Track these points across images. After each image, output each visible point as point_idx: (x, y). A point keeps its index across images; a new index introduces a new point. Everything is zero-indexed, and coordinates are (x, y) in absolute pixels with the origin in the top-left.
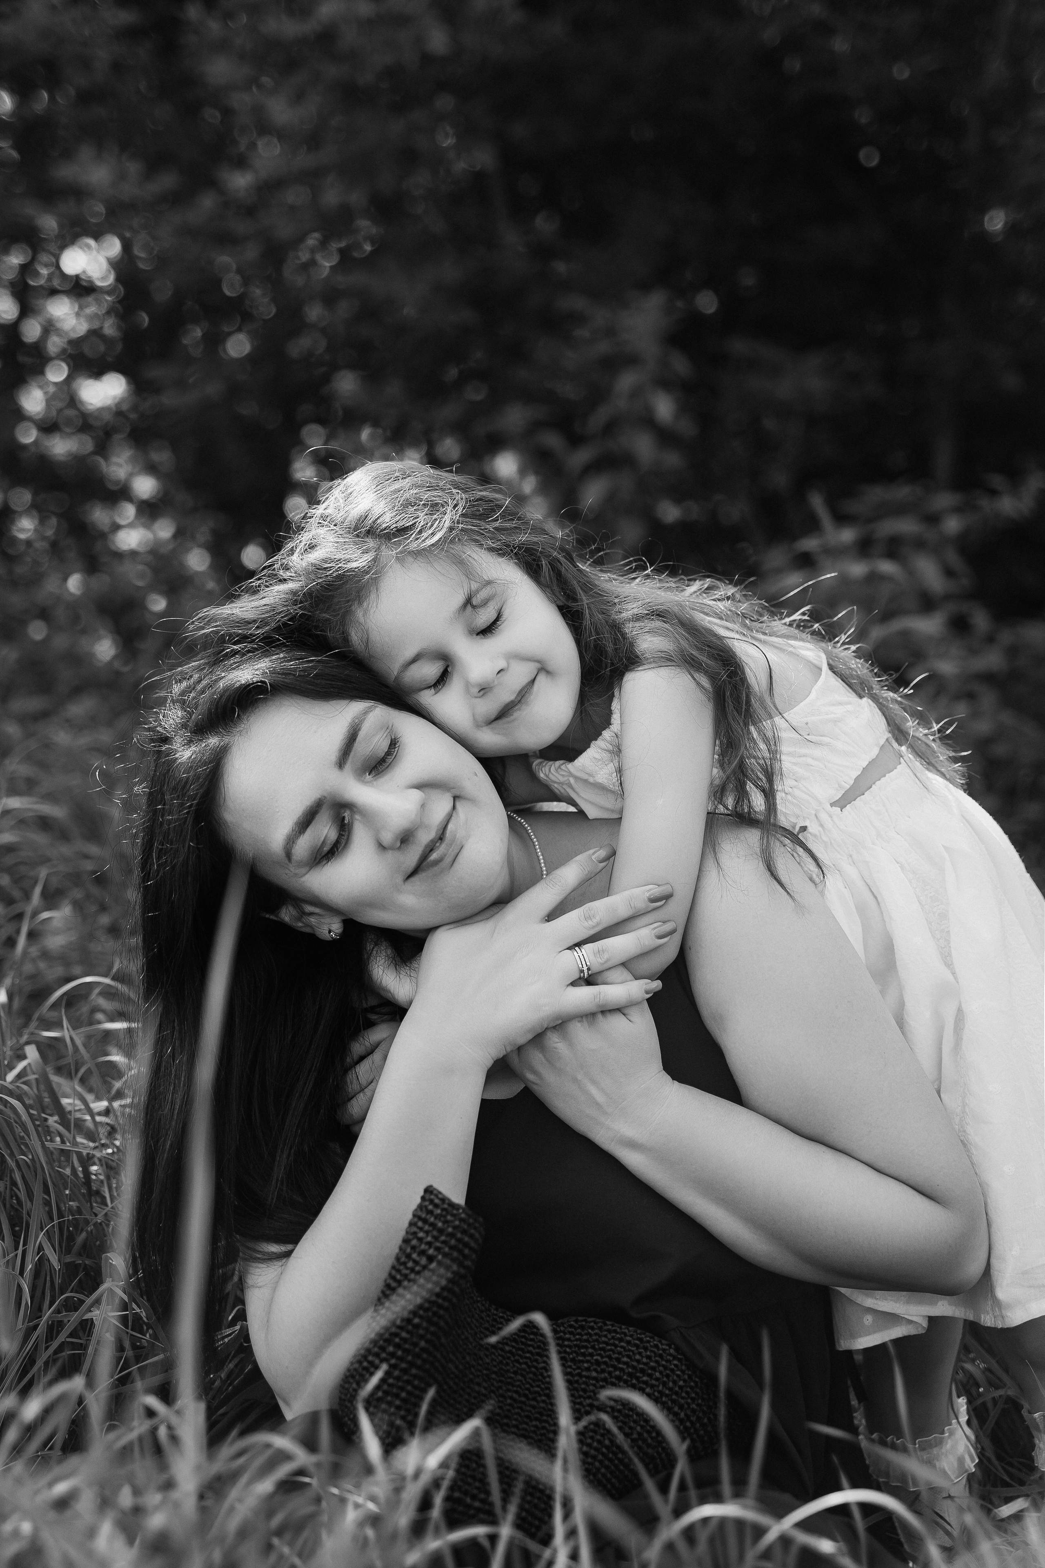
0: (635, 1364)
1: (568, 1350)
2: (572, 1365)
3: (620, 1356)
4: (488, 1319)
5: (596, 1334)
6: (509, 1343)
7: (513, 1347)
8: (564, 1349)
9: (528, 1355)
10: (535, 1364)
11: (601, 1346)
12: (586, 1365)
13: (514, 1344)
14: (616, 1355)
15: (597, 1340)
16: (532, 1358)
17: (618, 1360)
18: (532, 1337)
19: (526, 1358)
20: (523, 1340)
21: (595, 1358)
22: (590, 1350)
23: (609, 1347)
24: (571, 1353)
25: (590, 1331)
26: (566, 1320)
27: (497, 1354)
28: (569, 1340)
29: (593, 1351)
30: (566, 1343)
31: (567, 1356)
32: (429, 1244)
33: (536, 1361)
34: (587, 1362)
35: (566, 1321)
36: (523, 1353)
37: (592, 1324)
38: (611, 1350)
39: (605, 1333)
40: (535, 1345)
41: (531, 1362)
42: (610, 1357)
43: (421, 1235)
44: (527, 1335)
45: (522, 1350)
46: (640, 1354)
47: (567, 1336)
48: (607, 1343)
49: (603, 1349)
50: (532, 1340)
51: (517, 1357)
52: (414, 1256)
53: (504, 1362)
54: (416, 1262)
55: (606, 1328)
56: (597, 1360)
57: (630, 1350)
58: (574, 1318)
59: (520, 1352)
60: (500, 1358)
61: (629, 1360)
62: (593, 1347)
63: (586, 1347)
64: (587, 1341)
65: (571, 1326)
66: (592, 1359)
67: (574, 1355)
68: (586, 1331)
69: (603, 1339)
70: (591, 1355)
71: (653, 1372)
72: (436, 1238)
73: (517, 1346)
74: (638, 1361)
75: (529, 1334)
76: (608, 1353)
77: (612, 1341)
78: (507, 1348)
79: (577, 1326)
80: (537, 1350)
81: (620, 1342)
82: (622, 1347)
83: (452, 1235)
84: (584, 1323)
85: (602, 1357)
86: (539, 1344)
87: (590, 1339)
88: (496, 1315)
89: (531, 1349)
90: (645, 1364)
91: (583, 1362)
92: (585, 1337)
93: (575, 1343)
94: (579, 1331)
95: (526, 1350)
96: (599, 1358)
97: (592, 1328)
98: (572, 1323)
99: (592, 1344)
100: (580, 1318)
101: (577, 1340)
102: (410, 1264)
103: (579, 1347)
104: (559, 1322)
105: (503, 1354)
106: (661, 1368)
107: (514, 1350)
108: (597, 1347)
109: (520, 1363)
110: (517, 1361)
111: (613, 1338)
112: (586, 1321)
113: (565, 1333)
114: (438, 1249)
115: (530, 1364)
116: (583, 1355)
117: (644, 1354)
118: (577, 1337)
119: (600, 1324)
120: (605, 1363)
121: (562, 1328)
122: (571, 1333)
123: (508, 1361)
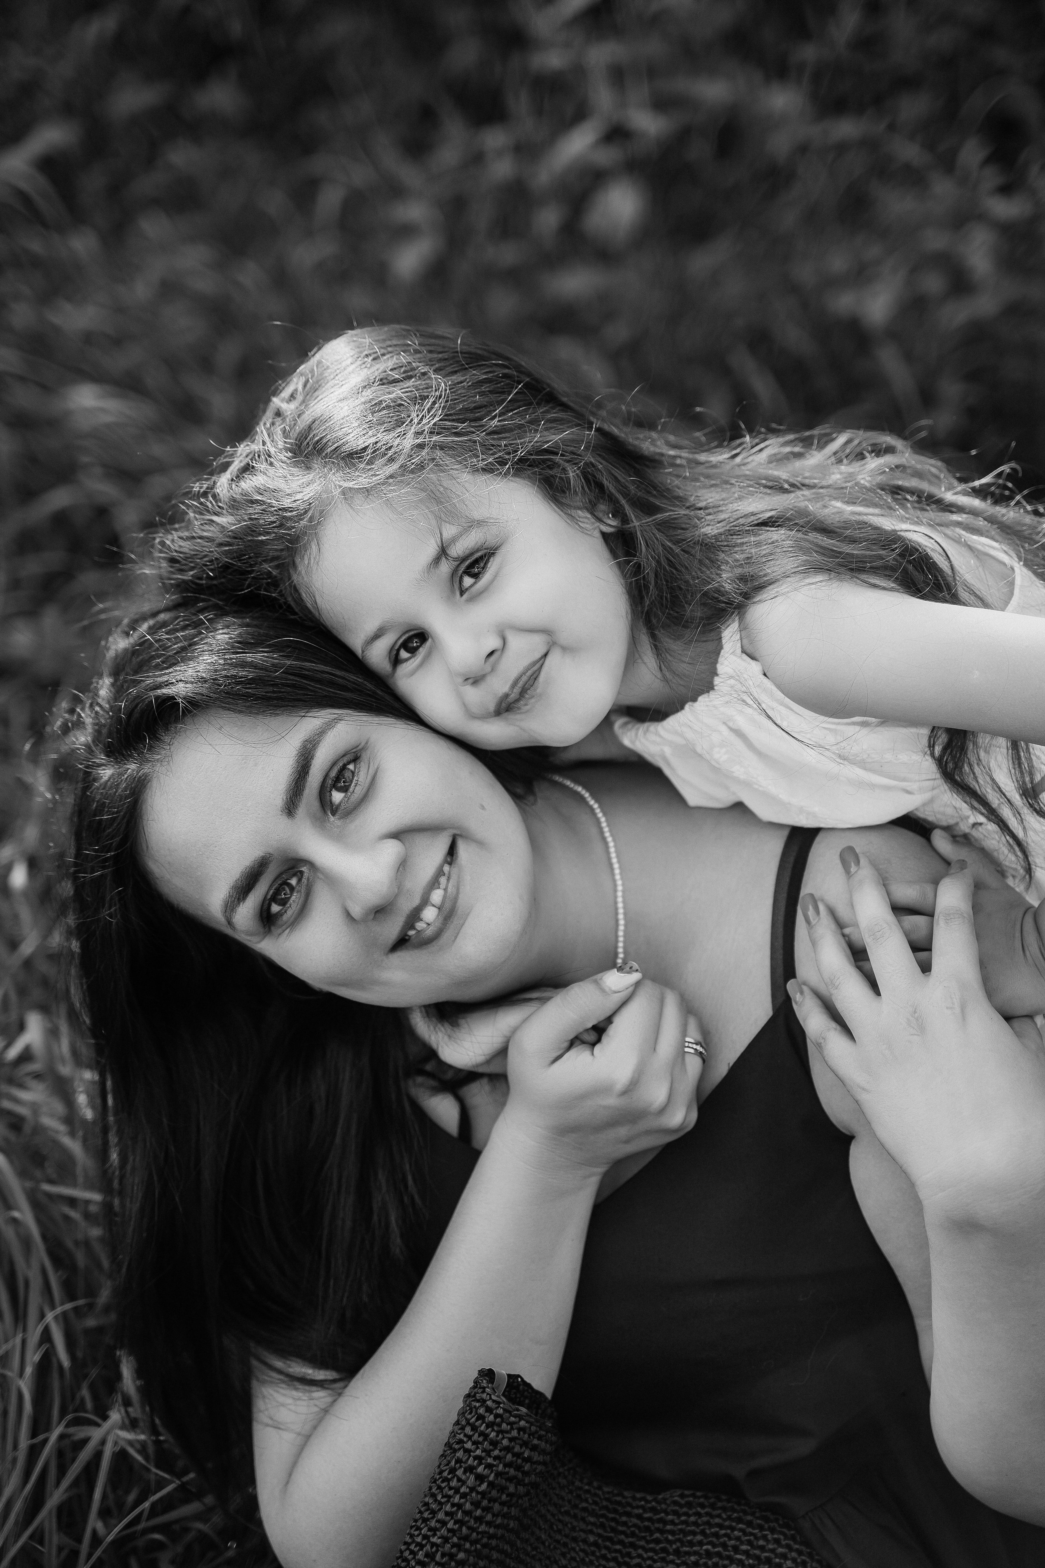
0: (757, 1552)
1: (670, 1537)
2: (675, 1558)
3: (738, 1543)
4: (570, 1496)
5: (707, 1514)
6: (595, 1530)
7: (600, 1536)
8: (665, 1536)
9: (618, 1547)
10: (627, 1559)
11: (713, 1530)
12: (693, 1558)
13: (600, 1531)
14: (733, 1542)
15: (708, 1523)
16: (624, 1551)
17: (736, 1549)
18: (624, 1519)
19: (616, 1551)
20: (613, 1524)
21: (705, 1547)
22: (699, 1537)
23: (723, 1532)
24: (674, 1542)
25: (699, 1509)
26: (667, 1494)
27: (577, 1549)
28: (672, 1522)
29: (702, 1538)
30: (668, 1527)
31: (668, 1546)
32: (479, 1458)
33: (629, 1555)
34: (695, 1553)
35: (668, 1496)
36: (612, 1544)
37: (702, 1500)
38: (726, 1535)
39: (719, 1512)
40: (628, 1532)
41: (623, 1556)
42: (724, 1546)
43: (469, 1445)
44: (617, 1517)
45: (610, 1539)
46: (765, 1537)
47: (670, 1517)
48: (721, 1526)
49: (716, 1535)
50: (625, 1524)
51: (604, 1552)
52: (459, 1473)
53: (587, 1559)
54: (463, 1482)
55: (720, 1504)
56: (707, 1551)
57: (751, 1534)
58: (679, 1492)
59: (608, 1544)
60: (581, 1554)
61: (749, 1548)
62: (703, 1533)
63: (694, 1533)
64: (695, 1524)
65: (675, 1503)
66: (701, 1549)
67: (678, 1544)
68: (694, 1510)
69: (717, 1520)
70: (701, 1543)
71: (782, 1561)
72: (488, 1453)
73: (606, 1534)
74: (762, 1548)
75: (621, 1515)
76: (722, 1540)
77: (727, 1523)
78: (592, 1538)
79: (683, 1502)
80: (631, 1540)
81: (738, 1524)
82: (741, 1530)
83: (507, 1449)
84: (691, 1499)
85: (714, 1546)
86: (632, 1529)
87: (699, 1521)
88: (580, 1488)
89: (622, 1537)
90: (773, 1551)
91: (688, 1554)
92: (692, 1519)
93: (680, 1527)
94: (685, 1510)
95: (615, 1539)
96: (709, 1547)
97: (703, 1506)
98: (676, 1498)
99: (702, 1527)
100: (687, 1492)
101: (683, 1522)
102: (454, 1483)
103: (685, 1533)
104: (660, 1497)
105: (586, 1547)
106: (794, 1554)
107: (600, 1541)
108: (708, 1531)
109: (607, 1560)
110: (604, 1557)
111: (729, 1518)
112: (693, 1495)
113: (667, 1514)
114: (489, 1466)
115: (620, 1559)
116: (691, 1544)
117: (770, 1537)
118: (683, 1518)
119: (712, 1500)
120: (719, 1554)
121: (663, 1506)
122: (675, 1513)
123: (592, 1558)
